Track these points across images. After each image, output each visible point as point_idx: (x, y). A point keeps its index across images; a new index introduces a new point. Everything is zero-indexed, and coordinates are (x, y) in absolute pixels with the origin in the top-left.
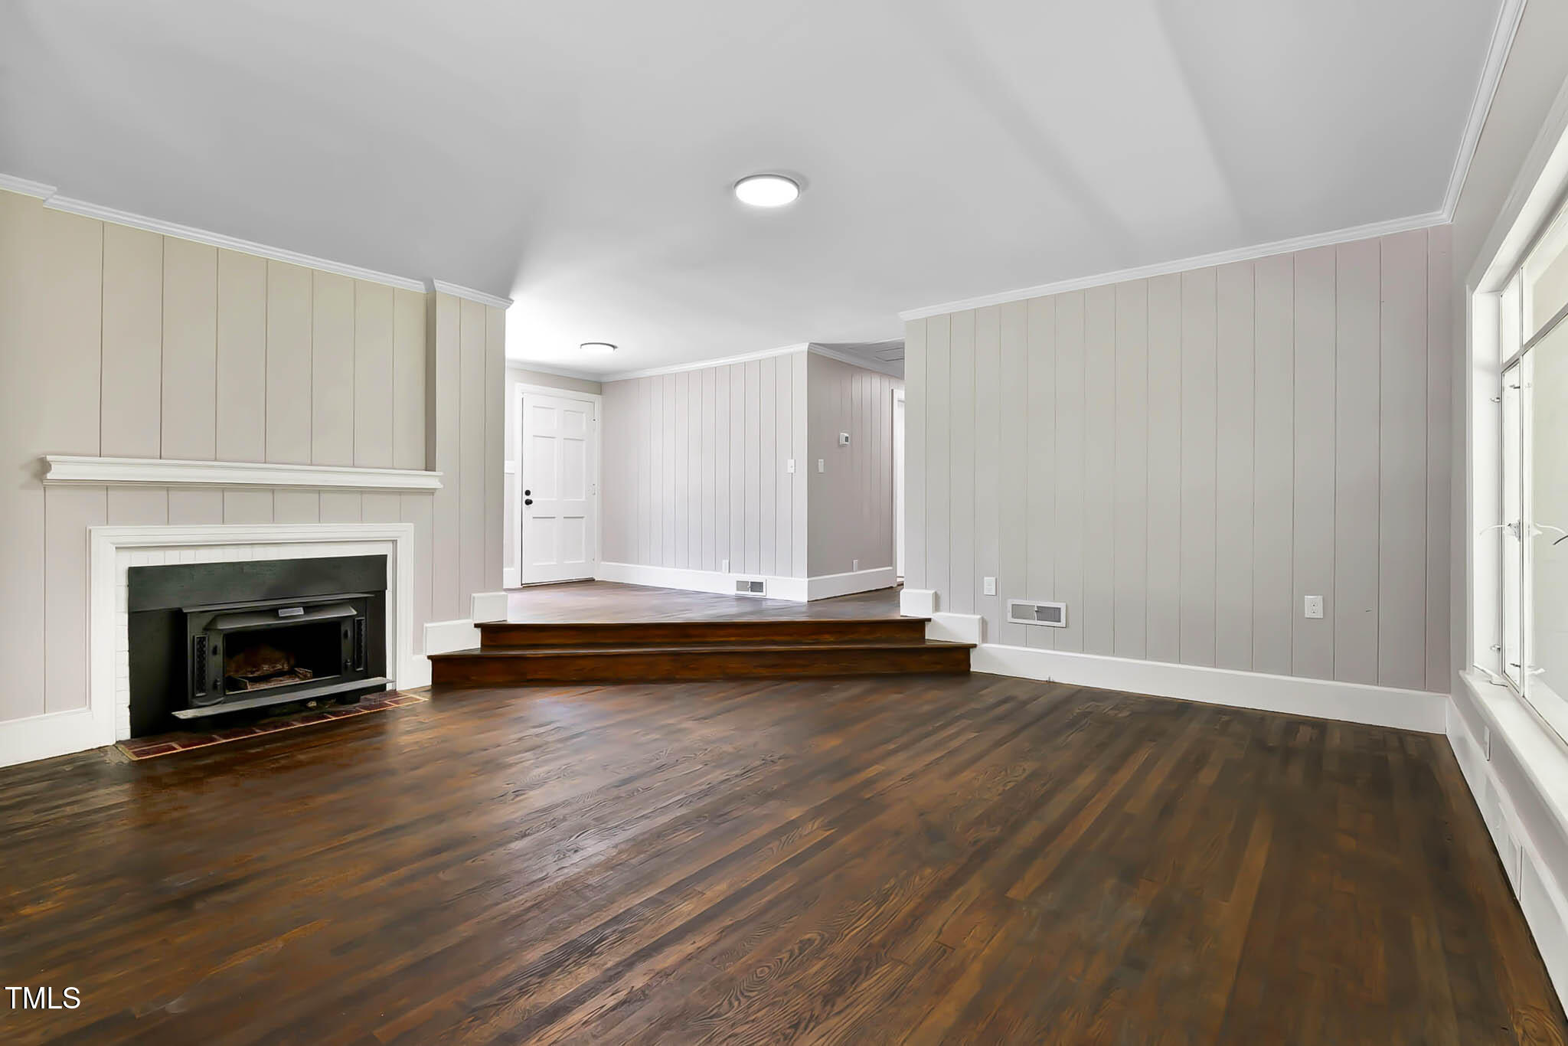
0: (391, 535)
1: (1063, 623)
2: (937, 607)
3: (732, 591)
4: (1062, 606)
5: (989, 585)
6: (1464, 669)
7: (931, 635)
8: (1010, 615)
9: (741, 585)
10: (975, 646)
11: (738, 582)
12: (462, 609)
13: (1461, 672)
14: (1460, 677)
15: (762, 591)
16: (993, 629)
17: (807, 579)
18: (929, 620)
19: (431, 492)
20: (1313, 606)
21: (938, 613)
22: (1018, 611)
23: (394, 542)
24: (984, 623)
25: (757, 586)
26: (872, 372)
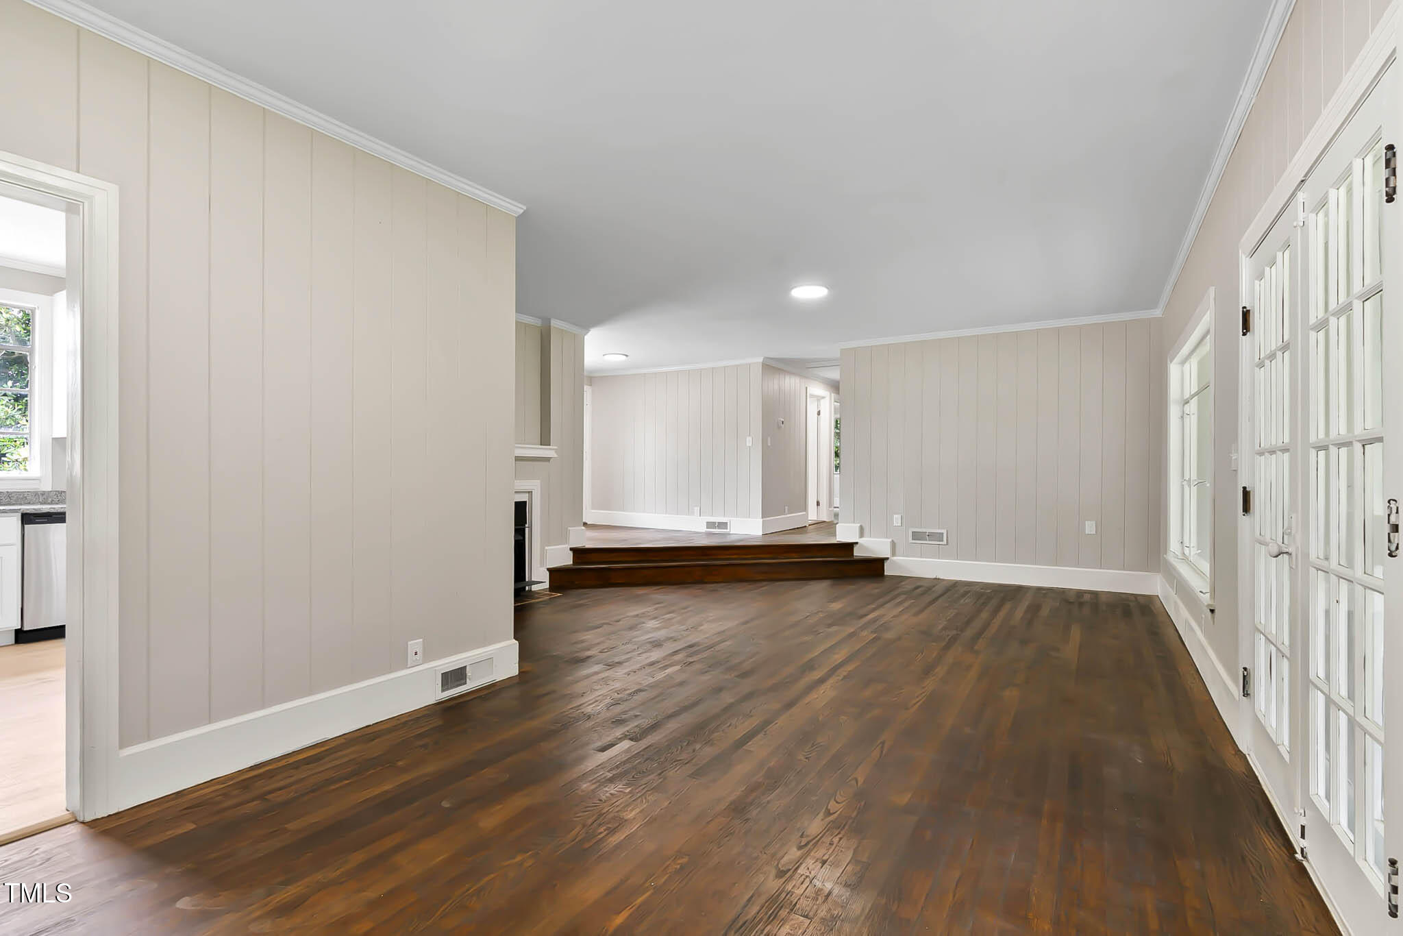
0: (528, 488)
1: (945, 542)
2: (862, 535)
3: (704, 529)
4: (944, 531)
5: (897, 520)
6: (1166, 554)
7: (858, 553)
8: (910, 538)
9: (710, 525)
10: (887, 559)
11: (707, 522)
12: (564, 538)
13: (1165, 556)
14: (1165, 558)
15: (727, 529)
16: (899, 549)
17: (761, 520)
18: (857, 543)
19: (547, 459)
20: (1090, 527)
21: (861, 539)
22: (916, 536)
23: (530, 493)
24: (893, 544)
25: (723, 525)
26: (793, 374)
